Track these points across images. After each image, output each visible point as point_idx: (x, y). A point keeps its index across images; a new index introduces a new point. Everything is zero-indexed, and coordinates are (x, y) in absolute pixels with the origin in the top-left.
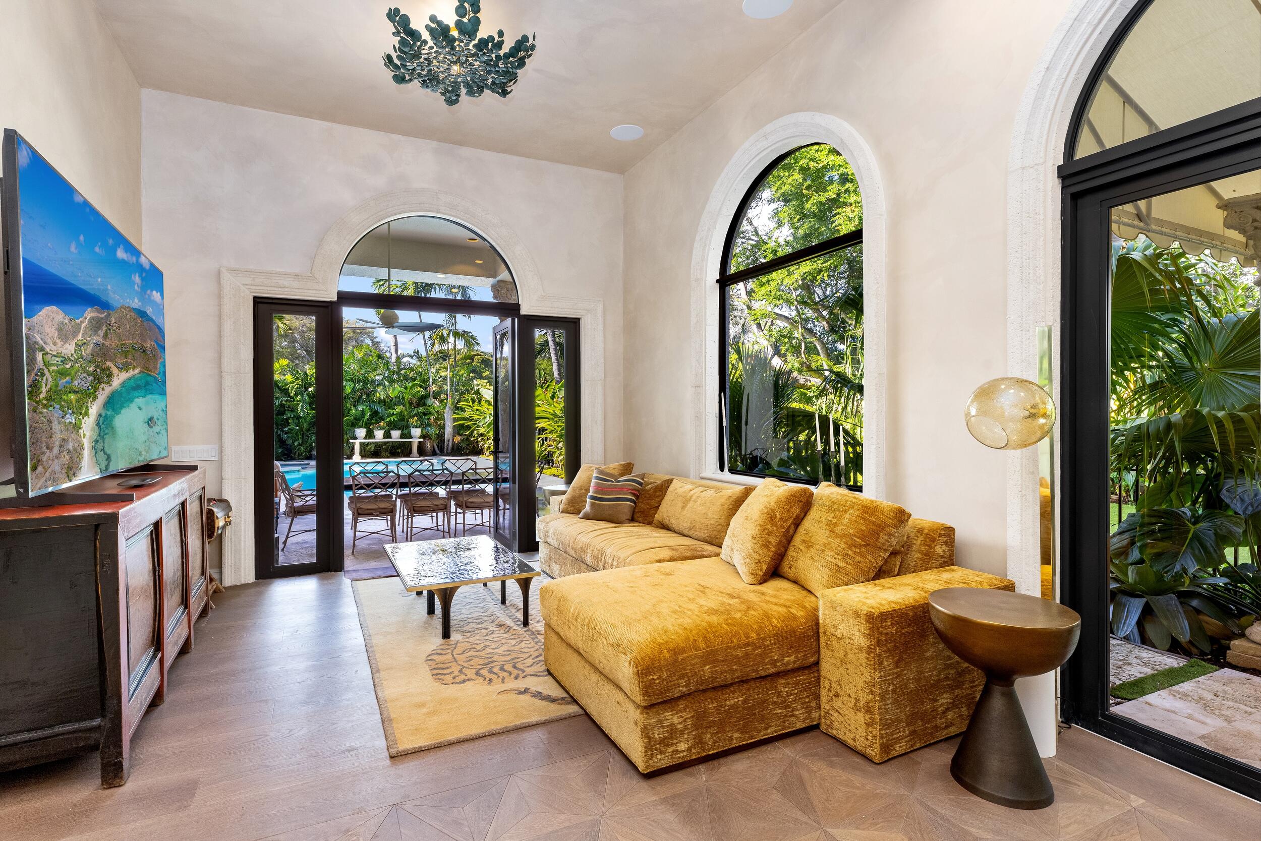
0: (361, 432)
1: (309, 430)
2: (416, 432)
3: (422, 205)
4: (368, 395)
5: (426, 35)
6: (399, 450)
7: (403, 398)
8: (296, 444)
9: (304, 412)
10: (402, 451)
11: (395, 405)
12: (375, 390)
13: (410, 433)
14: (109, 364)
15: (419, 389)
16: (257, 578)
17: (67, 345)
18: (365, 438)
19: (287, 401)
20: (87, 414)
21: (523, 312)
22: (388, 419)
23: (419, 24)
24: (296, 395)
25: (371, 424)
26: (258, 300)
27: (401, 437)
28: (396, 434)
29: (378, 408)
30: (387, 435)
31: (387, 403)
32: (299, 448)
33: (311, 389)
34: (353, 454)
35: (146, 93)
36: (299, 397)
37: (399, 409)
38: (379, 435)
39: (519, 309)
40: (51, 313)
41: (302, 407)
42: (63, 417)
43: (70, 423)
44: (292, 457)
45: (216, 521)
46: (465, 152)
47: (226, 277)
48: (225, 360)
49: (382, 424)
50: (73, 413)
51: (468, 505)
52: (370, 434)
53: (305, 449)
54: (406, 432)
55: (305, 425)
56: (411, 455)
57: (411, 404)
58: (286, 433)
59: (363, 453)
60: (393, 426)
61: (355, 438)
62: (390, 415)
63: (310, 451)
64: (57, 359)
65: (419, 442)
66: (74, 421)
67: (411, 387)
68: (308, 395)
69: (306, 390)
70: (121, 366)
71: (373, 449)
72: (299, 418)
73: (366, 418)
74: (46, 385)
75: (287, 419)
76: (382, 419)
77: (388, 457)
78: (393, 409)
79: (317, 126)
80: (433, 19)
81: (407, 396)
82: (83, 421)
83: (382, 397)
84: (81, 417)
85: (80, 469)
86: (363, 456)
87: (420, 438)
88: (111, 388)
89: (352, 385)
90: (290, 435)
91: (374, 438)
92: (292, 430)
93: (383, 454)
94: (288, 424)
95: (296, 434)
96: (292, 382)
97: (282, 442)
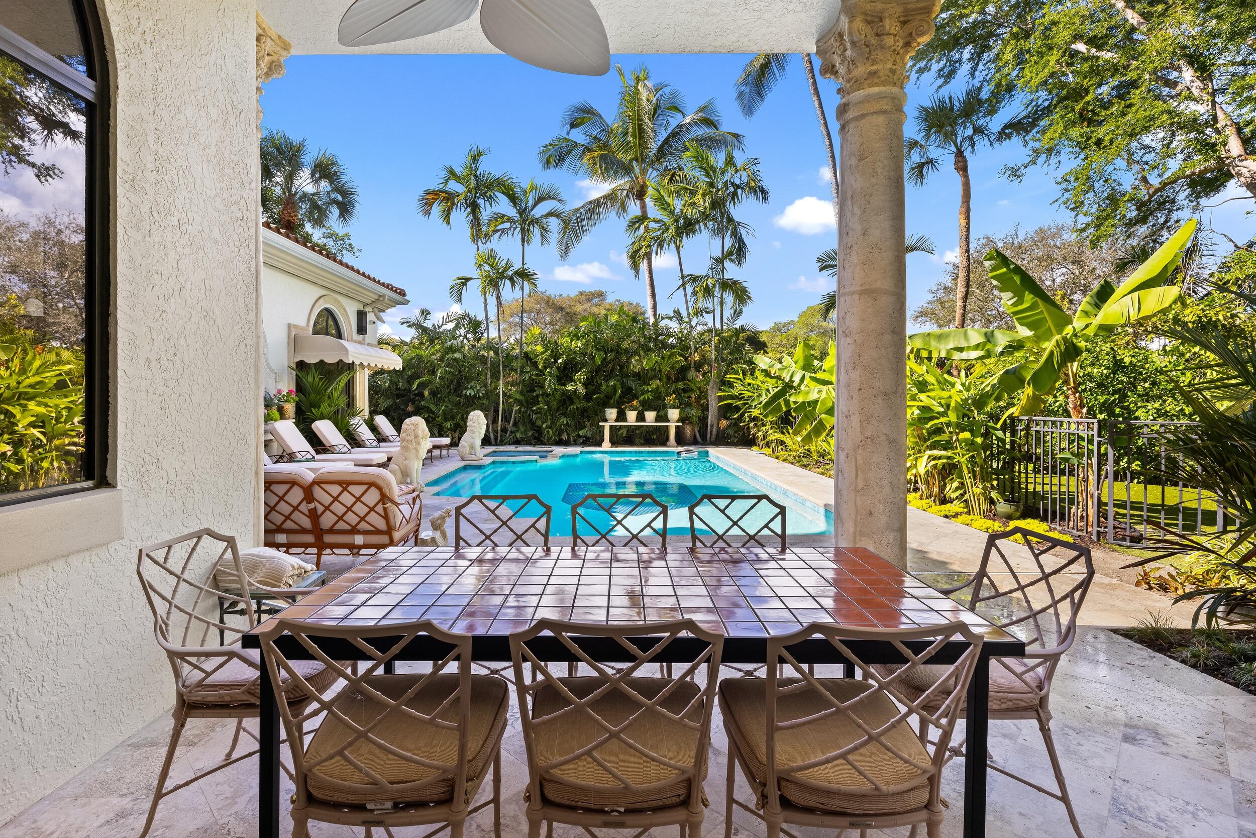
0: (611, 413)
1: (558, 410)
2: (674, 414)
4: (621, 367)
6: (655, 437)
7: (660, 371)
8: (544, 426)
9: (552, 388)
10: (658, 438)
11: (651, 379)
12: (628, 362)
13: (666, 414)
15: (678, 358)
18: (616, 421)
19: (537, 375)
22: (642, 398)
24: (545, 368)
25: (623, 403)
27: (657, 420)
28: (650, 416)
29: (632, 383)
30: (641, 417)
31: (642, 377)
32: (548, 432)
33: (560, 361)
34: (603, 440)
36: (548, 370)
37: (655, 384)
38: (632, 416)
41: (550, 381)
49: (635, 403)
52: (621, 416)
53: (554, 433)
54: (662, 413)
55: (554, 404)
56: (668, 443)
57: (669, 378)
58: (536, 413)
59: (615, 438)
60: (647, 406)
61: (606, 421)
62: (644, 392)
63: (560, 435)
65: (677, 427)
67: (670, 357)
68: (558, 367)
69: (556, 361)
71: (624, 435)
72: (548, 395)
73: (618, 395)
75: (538, 396)
76: (635, 397)
77: (642, 445)
78: (649, 384)
81: (666, 369)
83: (636, 370)
86: (614, 443)
87: (678, 421)
89: (603, 354)
90: (539, 415)
91: (626, 420)
92: (540, 409)
93: (637, 440)
94: (538, 403)
95: (545, 415)
96: (542, 353)
97: (533, 423)
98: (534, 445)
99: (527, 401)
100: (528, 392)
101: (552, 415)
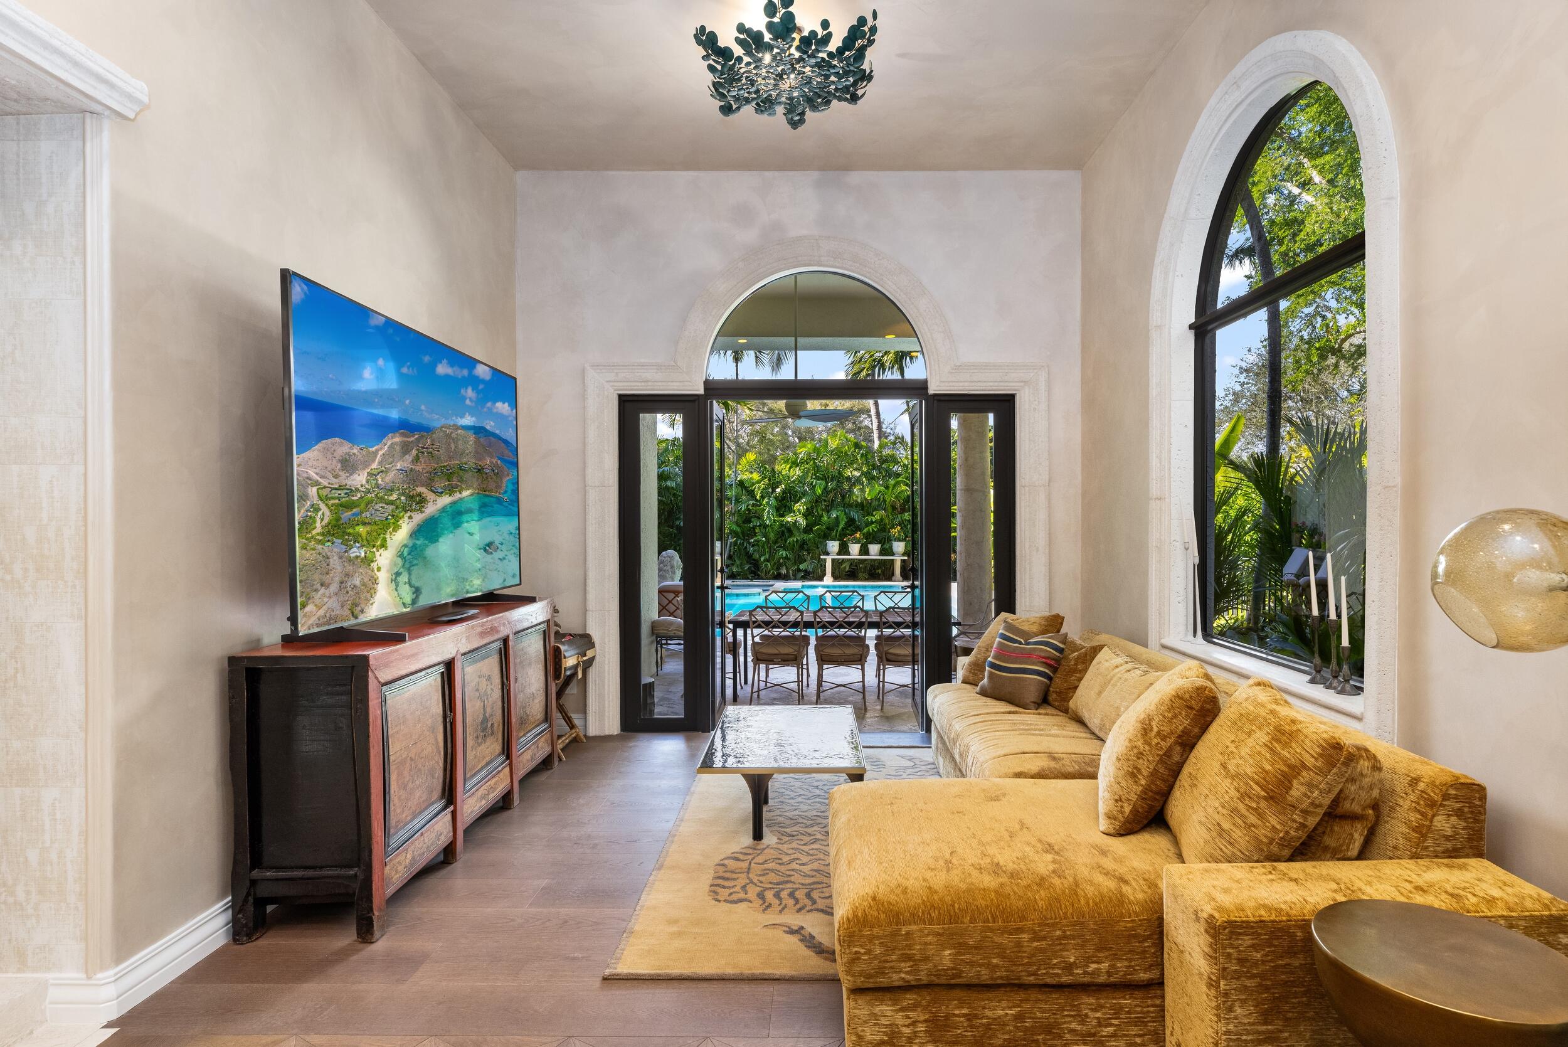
0: (833, 546)
1: (776, 542)
2: (899, 547)
3: (800, 258)
4: (843, 497)
5: (738, 51)
6: (880, 571)
7: (884, 501)
8: (762, 559)
9: (770, 520)
10: (883, 572)
11: (875, 509)
12: (850, 491)
13: (891, 547)
14: (419, 489)
15: (903, 488)
16: (622, 730)
17: (355, 476)
18: (839, 554)
19: (753, 505)
20: (383, 545)
21: (931, 392)
22: (866, 530)
23: (727, 38)
24: (763, 497)
25: (846, 535)
26: (625, 398)
27: (881, 554)
28: (874, 549)
29: (854, 514)
30: (864, 551)
31: (865, 507)
32: (766, 565)
33: (778, 490)
34: (824, 575)
35: (521, 177)
36: (766, 500)
37: (877, 516)
38: (855, 548)
39: (926, 388)
40: (331, 446)
41: (768, 512)
42: (346, 552)
43: (357, 557)
44: (758, 575)
45: (563, 660)
46: (855, 178)
47: (591, 373)
48: (589, 472)
49: (858, 535)
50: (362, 546)
51: (890, 657)
52: (844, 549)
53: (772, 567)
54: (887, 546)
55: (772, 536)
56: (893, 578)
57: (894, 508)
58: (753, 546)
59: (837, 573)
60: (871, 538)
61: (828, 554)
62: (868, 524)
63: (778, 569)
64: (339, 492)
65: (903, 561)
66: (363, 555)
67: (895, 486)
68: (776, 498)
69: (774, 491)
70: (440, 490)
71: (847, 569)
72: (766, 526)
73: (840, 527)
74: (322, 520)
75: (754, 527)
76: (859, 529)
77: (866, 580)
78: (873, 515)
79: (682, 178)
80: (741, 28)
81: (890, 498)
82: (377, 554)
83: (859, 500)
84: (374, 549)
85: (372, 604)
86: (836, 577)
87: (903, 555)
88: (424, 514)
89: (824, 483)
90: (756, 548)
91: (849, 554)
92: (758, 541)
93: (860, 575)
94: (756, 534)
95: (763, 547)
96: (759, 482)
97: (749, 556)
98: (752, 580)
99: (743, 533)
100: (744, 523)
101: (770, 548)
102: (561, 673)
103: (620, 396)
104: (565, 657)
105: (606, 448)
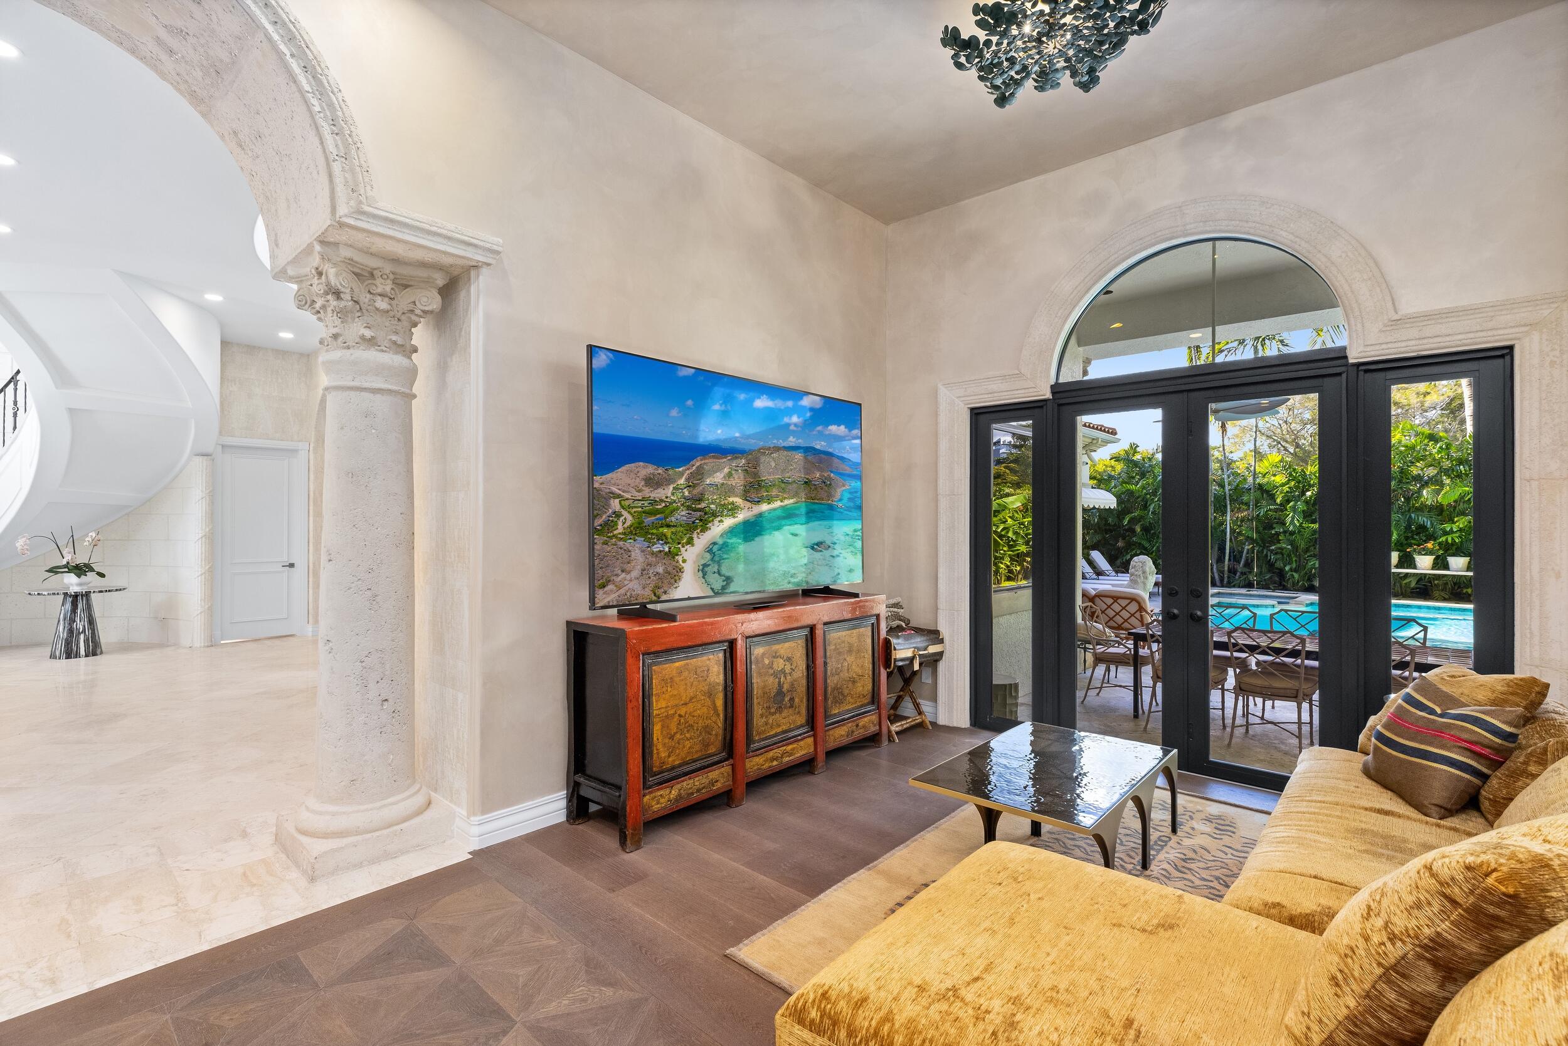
1: (1307, 550)
4: (1408, 499)
6: (1465, 591)
8: (1287, 568)
9: (1295, 525)
12: (1419, 492)
14: (731, 499)
16: (971, 725)
17: (660, 490)
18: (1399, 567)
19: (1275, 510)
20: (690, 542)
22: (1443, 539)
24: (1286, 502)
25: (1411, 546)
26: (976, 411)
27: (1468, 569)
28: (1457, 564)
29: (1425, 520)
30: (1440, 563)
31: (1442, 513)
33: (1309, 494)
36: (1291, 505)
37: (1462, 522)
38: (1424, 563)
40: (635, 468)
41: (1293, 518)
42: (648, 547)
43: (661, 552)
44: (1284, 586)
47: (943, 392)
48: (941, 482)
49: (1430, 545)
50: (666, 543)
60: (1452, 550)
62: (1446, 533)
63: (1310, 579)
64: (643, 502)
66: (667, 549)
68: (1307, 502)
69: (1303, 493)
70: (756, 500)
71: (1415, 586)
72: (1292, 533)
74: (624, 523)
75: (1278, 534)
76: (1432, 537)
77: (1445, 600)
78: (1454, 523)
82: (683, 550)
83: (1434, 503)
84: (680, 546)
85: (677, 587)
88: (736, 519)
90: (1279, 556)
91: (1415, 567)
92: (1281, 549)
93: (1436, 594)
94: (1279, 541)
95: (1289, 556)
96: (1283, 485)
97: (1271, 565)
98: (1274, 591)
99: (1263, 540)
100: (1264, 529)
101: (1299, 557)
102: (891, 664)
103: (972, 409)
104: (895, 649)
105: (956, 459)
